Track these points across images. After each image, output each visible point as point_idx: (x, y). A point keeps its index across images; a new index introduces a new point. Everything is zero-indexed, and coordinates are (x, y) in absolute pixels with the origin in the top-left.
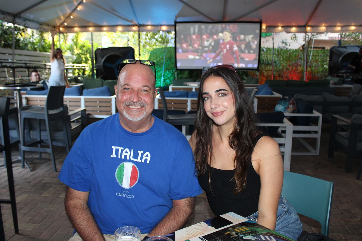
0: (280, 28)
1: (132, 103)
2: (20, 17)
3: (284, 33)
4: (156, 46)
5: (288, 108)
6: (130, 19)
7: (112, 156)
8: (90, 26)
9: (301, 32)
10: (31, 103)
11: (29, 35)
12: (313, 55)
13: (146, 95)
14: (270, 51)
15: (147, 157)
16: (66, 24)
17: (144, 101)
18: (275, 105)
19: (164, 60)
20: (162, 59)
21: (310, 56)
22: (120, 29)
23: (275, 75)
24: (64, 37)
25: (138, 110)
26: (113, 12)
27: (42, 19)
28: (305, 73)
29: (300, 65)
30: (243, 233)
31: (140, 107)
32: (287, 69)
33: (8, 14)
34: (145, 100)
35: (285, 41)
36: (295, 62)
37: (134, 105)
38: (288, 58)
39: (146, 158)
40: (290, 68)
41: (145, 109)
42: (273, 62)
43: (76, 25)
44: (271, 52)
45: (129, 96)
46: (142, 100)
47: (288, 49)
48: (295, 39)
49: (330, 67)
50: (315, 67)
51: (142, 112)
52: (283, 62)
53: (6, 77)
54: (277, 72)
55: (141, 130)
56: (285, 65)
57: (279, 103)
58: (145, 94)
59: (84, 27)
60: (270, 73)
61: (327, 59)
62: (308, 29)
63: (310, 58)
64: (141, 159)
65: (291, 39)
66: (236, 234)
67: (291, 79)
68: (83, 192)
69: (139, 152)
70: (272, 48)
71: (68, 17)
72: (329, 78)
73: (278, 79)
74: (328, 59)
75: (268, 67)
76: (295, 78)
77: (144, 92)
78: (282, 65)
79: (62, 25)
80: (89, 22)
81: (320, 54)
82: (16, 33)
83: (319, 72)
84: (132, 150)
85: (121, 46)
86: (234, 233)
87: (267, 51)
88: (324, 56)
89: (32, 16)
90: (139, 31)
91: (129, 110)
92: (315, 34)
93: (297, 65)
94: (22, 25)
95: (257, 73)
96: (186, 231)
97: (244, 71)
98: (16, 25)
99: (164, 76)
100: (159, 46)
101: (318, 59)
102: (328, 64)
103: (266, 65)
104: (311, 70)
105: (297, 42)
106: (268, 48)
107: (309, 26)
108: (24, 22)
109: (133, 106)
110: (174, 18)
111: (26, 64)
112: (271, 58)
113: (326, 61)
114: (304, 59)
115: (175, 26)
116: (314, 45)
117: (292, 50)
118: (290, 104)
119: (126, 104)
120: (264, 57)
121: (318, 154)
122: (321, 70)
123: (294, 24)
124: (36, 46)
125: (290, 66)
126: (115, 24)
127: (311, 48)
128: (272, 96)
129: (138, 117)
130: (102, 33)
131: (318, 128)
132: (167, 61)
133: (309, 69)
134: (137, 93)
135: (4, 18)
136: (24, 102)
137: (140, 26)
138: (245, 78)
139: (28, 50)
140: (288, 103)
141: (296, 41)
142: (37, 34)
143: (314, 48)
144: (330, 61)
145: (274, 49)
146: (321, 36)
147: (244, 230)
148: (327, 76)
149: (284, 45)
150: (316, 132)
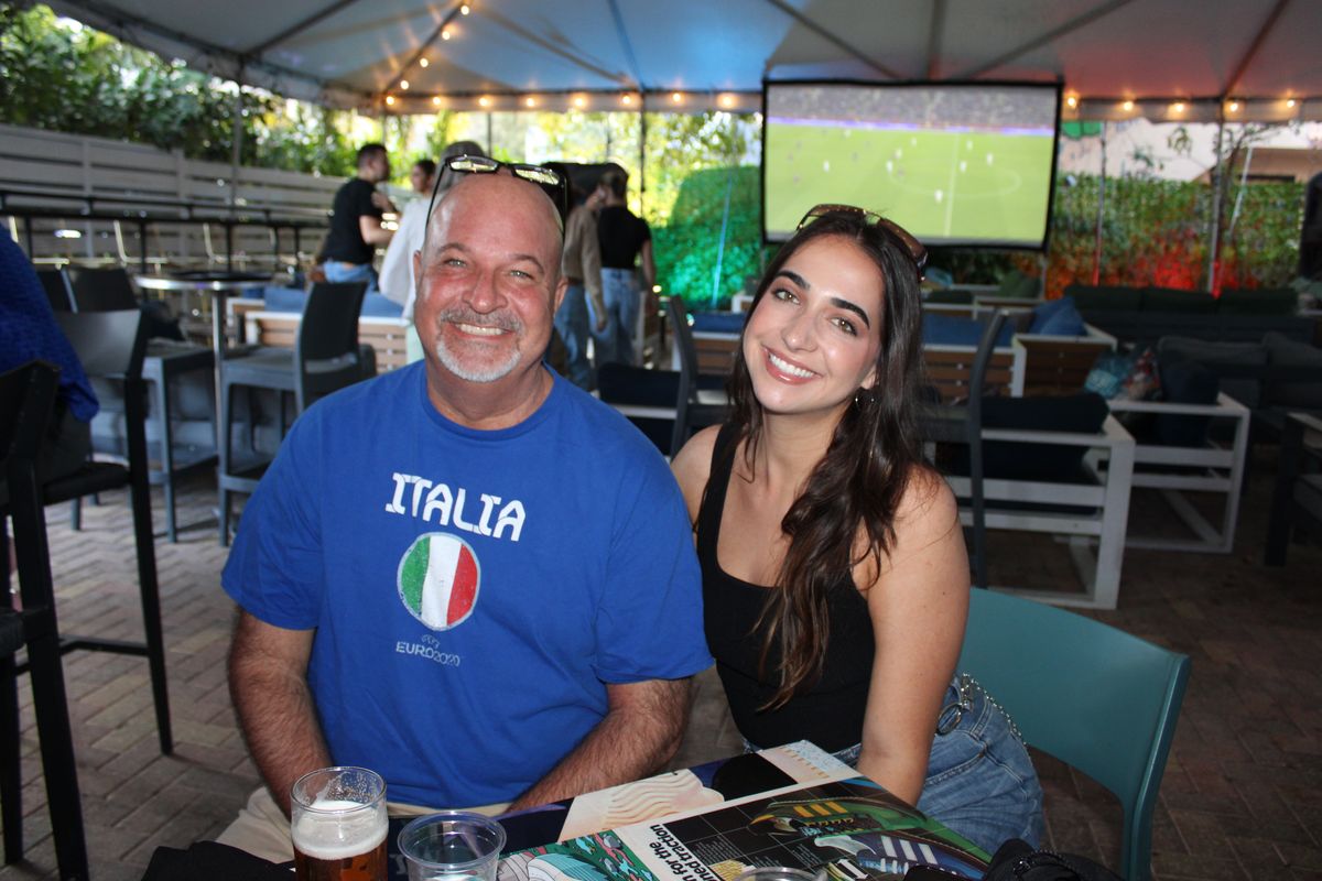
0: (1128, 106)
1: (470, 312)
2: (259, 63)
3: (1144, 124)
4: (703, 161)
5: (1128, 382)
6: (613, 71)
7: (389, 508)
8: (481, 93)
9: (1205, 120)
10: (272, 338)
11: (289, 120)
12: (1247, 204)
13: (525, 288)
14: (1092, 185)
15: (514, 518)
16: (405, 85)
17: (515, 312)
18: (1086, 373)
19: (726, 211)
20: (720, 205)
21: (1233, 205)
22: (580, 101)
23: (1105, 269)
24: (400, 128)
25: (490, 342)
26: (557, 45)
27: (330, 69)
28: (1212, 265)
29: (1196, 238)
30: (820, 823)
31: (498, 332)
32: (1148, 250)
33: (223, 52)
34: (517, 308)
35: (1145, 152)
36: (1179, 229)
37: (479, 321)
38: (1156, 214)
39: (511, 521)
40: (1161, 247)
41: (518, 341)
42: (1101, 224)
43: (439, 88)
44: (1095, 190)
45: (461, 289)
46: (510, 306)
47: (1156, 182)
48: (1184, 146)
49: (1305, 246)
50: (1251, 245)
51: (507, 349)
52: (1137, 224)
53: (207, 256)
54: (1114, 258)
55: (500, 417)
56: (1142, 234)
57: (1099, 366)
58: (520, 285)
59: (464, 97)
60: (1088, 262)
61: (1298, 216)
62: (1232, 108)
63: (1236, 214)
64: (492, 523)
65: (1170, 144)
66: (794, 827)
67: (1161, 285)
68: (288, 631)
69: (485, 498)
70: (1099, 177)
71: (415, 61)
72: (1300, 283)
73: (1116, 282)
74: (1301, 219)
75: (1083, 242)
76: (1176, 282)
77: (518, 280)
78: (1132, 234)
79: (393, 87)
80: (478, 78)
81: (1271, 200)
82: (245, 113)
83: (1266, 262)
84: (462, 493)
85: (582, 161)
86: (787, 820)
87: (1080, 185)
88: (1285, 207)
89: (296, 60)
90: (643, 110)
91: (456, 338)
92: (1257, 127)
93: (1186, 236)
94: (265, 88)
95: (1043, 262)
96: (617, 797)
97: (996, 252)
98: (246, 89)
99: (724, 261)
100: (715, 162)
101: (1265, 216)
102: (1299, 235)
103: (1075, 233)
104: (1237, 254)
105: (1189, 156)
106: (1086, 174)
107: (1233, 99)
108: (271, 80)
109: (473, 325)
110: (761, 66)
111: (267, 212)
112: (1094, 212)
113: (1293, 224)
114: (1211, 215)
115: (764, 94)
116: (1251, 166)
117: (1169, 183)
118: (1139, 369)
119: (450, 315)
120: (1069, 205)
121: (1228, 549)
122: (1272, 254)
123: (1178, 92)
124: (309, 157)
125: (1158, 241)
126: (565, 85)
127: (1240, 177)
128: (1083, 340)
129: (487, 368)
130: (522, 116)
131: (1234, 457)
132: (737, 214)
133: (1228, 252)
134: (490, 277)
135: (210, 66)
136: (252, 334)
137: (645, 93)
138: (1000, 276)
139: (284, 168)
140: (1130, 366)
141: (1184, 152)
142: (314, 115)
143: (1251, 177)
144: (1306, 224)
145: (1104, 177)
146: (1279, 133)
147: (828, 813)
148: (1292, 278)
149: (1141, 165)
150: (1225, 472)
